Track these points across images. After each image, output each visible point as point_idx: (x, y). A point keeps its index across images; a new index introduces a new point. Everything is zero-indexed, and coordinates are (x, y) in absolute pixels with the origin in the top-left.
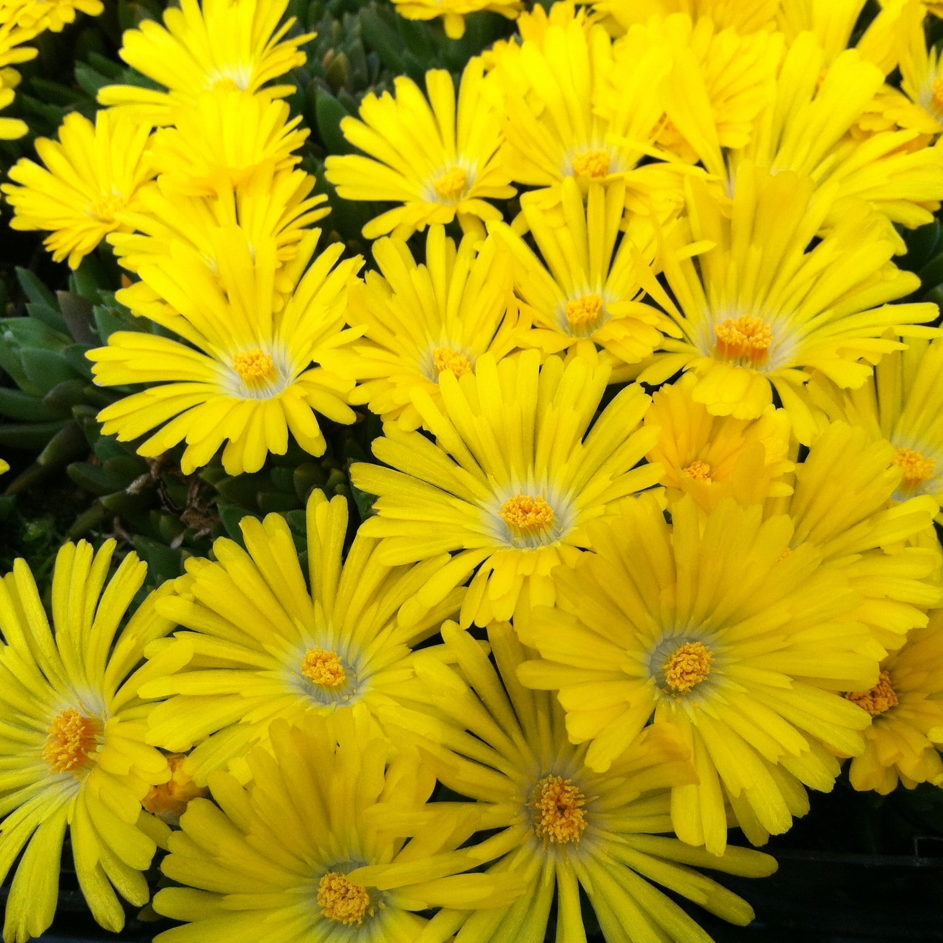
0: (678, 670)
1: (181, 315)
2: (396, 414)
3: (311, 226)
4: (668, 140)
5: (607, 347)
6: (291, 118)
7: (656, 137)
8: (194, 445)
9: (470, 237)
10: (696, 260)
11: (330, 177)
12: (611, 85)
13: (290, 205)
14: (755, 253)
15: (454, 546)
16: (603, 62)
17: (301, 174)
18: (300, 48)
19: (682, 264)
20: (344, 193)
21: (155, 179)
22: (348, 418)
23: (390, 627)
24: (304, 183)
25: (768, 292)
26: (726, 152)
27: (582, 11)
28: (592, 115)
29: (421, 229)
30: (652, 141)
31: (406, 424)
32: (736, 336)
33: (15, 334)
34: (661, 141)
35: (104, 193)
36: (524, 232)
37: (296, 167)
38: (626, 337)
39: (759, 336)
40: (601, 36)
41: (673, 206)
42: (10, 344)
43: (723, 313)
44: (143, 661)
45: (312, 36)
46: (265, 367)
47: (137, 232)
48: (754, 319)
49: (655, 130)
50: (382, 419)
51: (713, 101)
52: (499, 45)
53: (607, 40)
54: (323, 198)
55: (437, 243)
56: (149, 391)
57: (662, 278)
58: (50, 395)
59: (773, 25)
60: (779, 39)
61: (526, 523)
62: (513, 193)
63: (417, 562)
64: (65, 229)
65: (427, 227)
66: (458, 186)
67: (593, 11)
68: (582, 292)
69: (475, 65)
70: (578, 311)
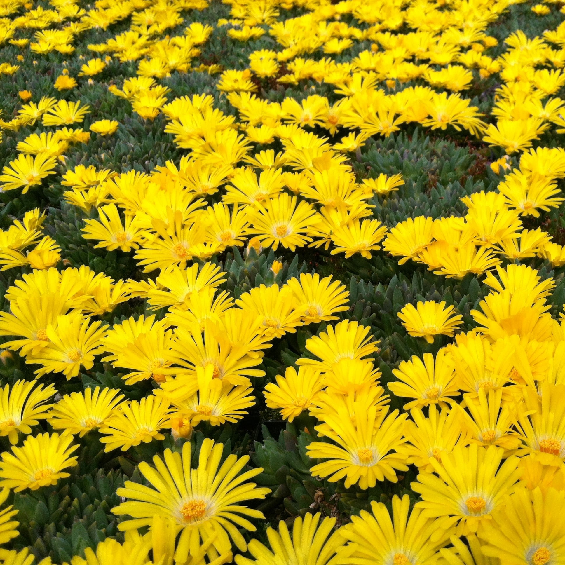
0: (538, 557)
1: (338, 435)
2: (424, 467)
3: (385, 405)
4: (515, 377)
5: (501, 445)
6: (374, 369)
7: (510, 376)
8: (350, 477)
9: (445, 409)
10: (529, 417)
11: (390, 389)
12: (492, 359)
13: (375, 398)
14: (552, 416)
15: (451, 513)
16: (488, 351)
17: (380, 388)
18: (376, 345)
19: (525, 418)
20: (396, 394)
21: (324, 389)
22: (406, 469)
23: (427, 544)
24: (381, 390)
25: (557, 430)
26: (536, 382)
27: (479, 334)
28: (485, 369)
29: (426, 406)
30: (509, 378)
31: (429, 470)
32: (547, 445)
33: (266, 446)
34: (512, 378)
35: (298, 396)
36: (465, 407)
37: (378, 385)
38: (507, 441)
39: (556, 445)
40: (487, 342)
41: (520, 398)
42: (264, 450)
43: (541, 438)
44: (335, 554)
45: (379, 341)
46: (370, 455)
47: (317, 407)
48: (553, 439)
49: (509, 374)
50: (419, 469)
51: (530, 364)
52: (449, 345)
53: (489, 344)
54: (389, 396)
55: (433, 411)
56: (329, 462)
57: (518, 422)
58: (280, 469)
59: (550, 339)
60: (552, 344)
61: (476, 507)
62: (459, 394)
63: (437, 518)
64: (287, 408)
65: (429, 405)
66: (435, 394)
67: (483, 334)
68: (487, 429)
69: (441, 351)
70: (486, 436)
